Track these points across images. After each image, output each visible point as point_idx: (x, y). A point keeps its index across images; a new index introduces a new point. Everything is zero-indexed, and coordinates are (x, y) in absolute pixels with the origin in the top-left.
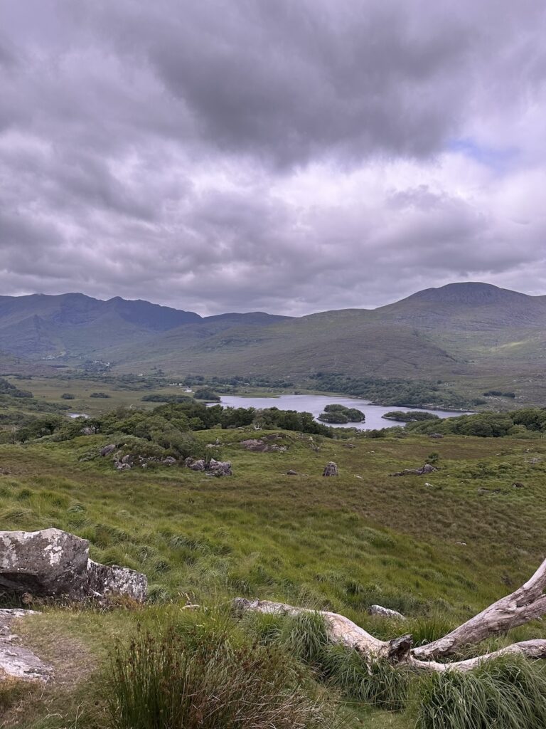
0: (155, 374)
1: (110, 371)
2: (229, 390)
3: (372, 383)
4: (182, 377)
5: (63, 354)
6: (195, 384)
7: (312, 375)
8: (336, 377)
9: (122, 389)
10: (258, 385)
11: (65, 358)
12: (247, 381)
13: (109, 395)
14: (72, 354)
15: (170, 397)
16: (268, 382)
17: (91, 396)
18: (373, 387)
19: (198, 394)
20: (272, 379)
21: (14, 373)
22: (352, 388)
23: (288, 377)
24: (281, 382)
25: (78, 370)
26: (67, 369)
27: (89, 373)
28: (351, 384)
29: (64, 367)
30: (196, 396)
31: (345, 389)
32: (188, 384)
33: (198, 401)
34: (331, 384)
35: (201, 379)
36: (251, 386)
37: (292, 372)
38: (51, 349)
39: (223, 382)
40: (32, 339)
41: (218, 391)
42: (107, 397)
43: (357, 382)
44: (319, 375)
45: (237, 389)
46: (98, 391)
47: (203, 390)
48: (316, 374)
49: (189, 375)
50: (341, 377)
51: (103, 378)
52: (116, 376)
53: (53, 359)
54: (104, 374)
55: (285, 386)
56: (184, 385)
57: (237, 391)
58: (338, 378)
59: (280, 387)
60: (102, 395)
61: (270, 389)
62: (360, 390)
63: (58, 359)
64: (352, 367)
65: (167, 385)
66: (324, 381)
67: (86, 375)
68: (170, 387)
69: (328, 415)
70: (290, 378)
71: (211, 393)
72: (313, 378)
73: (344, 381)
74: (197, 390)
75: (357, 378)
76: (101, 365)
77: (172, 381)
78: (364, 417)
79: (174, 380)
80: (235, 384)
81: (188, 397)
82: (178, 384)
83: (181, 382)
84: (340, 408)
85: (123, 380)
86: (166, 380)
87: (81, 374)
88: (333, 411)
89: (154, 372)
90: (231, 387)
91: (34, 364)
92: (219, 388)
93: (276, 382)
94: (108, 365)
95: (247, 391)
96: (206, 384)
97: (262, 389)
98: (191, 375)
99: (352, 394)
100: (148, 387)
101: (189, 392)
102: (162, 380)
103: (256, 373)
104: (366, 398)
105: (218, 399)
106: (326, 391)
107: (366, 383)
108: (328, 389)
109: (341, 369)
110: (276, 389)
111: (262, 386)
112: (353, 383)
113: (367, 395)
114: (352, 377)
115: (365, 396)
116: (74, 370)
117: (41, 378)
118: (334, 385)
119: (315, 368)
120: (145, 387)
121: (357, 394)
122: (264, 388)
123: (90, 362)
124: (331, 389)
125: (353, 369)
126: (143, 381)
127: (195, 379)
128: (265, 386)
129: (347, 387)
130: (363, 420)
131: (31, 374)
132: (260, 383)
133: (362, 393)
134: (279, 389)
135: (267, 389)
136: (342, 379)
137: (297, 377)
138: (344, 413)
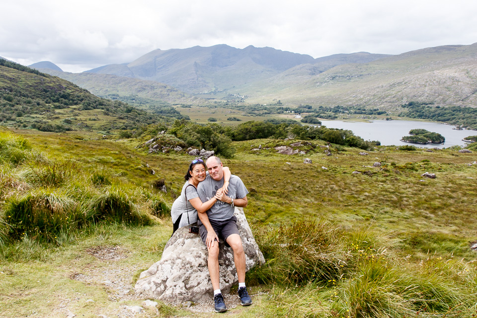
0: (276, 104)
1: (244, 102)
2: (330, 116)
3: (460, 111)
4: (295, 107)
5: (213, 89)
6: (304, 112)
7: (403, 104)
8: (426, 106)
9: (250, 115)
10: (355, 113)
11: (215, 93)
12: (347, 110)
13: (240, 119)
14: (219, 90)
15: (282, 121)
16: (365, 110)
17: (228, 120)
18: (461, 115)
19: (305, 120)
20: (368, 108)
21: (181, 103)
22: (439, 115)
23: (382, 106)
24: (375, 110)
25: (222, 101)
26: (215, 100)
27: (230, 103)
28: (439, 111)
29: (213, 99)
30: (302, 121)
31: (433, 116)
32: (297, 112)
33: (304, 125)
34: (420, 112)
35: (310, 108)
36: (350, 113)
37: (386, 102)
38: (205, 86)
39: (327, 110)
40: (193, 79)
41: (321, 117)
42: (238, 120)
43: (445, 110)
44: (411, 104)
45: (337, 116)
46: (232, 116)
47: (309, 116)
48: (407, 103)
49: (301, 105)
50: (430, 106)
51: (238, 107)
52: (248, 105)
53: (207, 94)
54: (239, 104)
55: (379, 114)
56: (295, 112)
57: (336, 117)
58: (428, 107)
59: (375, 114)
60: (235, 119)
61: (365, 116)
62: (447, 117)
63: (210, 93)
64: (442, 97)
65: (283, 112)
66: (414, 109)
67: (227, 104)
68: (285, 114)
69: (410, 137)
70: (384, 107)
71: (314, 118)
72: (404, 107)
73: (433, 109)
74: (304, 116)
75: (447, 107)
76: (238, 97)
77: (287, 109)
78: (444, 140)
79: (289, 108)
80: (337, 112)
81: (295, 121)
82: (291, 112)
83: (293, 110)
84: (423, 132)
85: (252, 108)
86: (283, 108)
87: (224, 104)
88: (416, 134)
89: (275, 102)
90: (332, 114)
91: (193, 97)
92: (322, 115)
93: (371, 111)
94: (243, 97)
95: (345, 117)
96: (313, 112)
97: (358, 115)
98: (303, 105)
99: (440, 121)
100: (268, 114)
101: (298, 118)
102: (280, 109)
103: (355, 103)
104: (452, 124)
105: (320, 123)
106: (415, 117)
107: (454, 111)
108: (418, 116)
109: (432, 99)
110: (370, 116)
111: (359, 113)
112: (441, 111)
113: (454, 121)
114: (441, 106)
115: (451, 122)
116: (220, 101)
117: (198, 107)
118: (423, 113)
119: (408, 97)
120: (266, 113)
121: (444, 121)
122: (360, 115)
123: (231, 95)
124: (420, 116)
125: (443, 99)
126: (265, 109)
127: (305, 108)
128: (361, 113)
129: (436, 115)
130: (444, 142)
131: (191, 103)
132: (357, 111)
133: (448, 120)
134: (373, 116)
135: (362, 116)
136: (431, 108)
137: (390, 106)
138: (425, 136)
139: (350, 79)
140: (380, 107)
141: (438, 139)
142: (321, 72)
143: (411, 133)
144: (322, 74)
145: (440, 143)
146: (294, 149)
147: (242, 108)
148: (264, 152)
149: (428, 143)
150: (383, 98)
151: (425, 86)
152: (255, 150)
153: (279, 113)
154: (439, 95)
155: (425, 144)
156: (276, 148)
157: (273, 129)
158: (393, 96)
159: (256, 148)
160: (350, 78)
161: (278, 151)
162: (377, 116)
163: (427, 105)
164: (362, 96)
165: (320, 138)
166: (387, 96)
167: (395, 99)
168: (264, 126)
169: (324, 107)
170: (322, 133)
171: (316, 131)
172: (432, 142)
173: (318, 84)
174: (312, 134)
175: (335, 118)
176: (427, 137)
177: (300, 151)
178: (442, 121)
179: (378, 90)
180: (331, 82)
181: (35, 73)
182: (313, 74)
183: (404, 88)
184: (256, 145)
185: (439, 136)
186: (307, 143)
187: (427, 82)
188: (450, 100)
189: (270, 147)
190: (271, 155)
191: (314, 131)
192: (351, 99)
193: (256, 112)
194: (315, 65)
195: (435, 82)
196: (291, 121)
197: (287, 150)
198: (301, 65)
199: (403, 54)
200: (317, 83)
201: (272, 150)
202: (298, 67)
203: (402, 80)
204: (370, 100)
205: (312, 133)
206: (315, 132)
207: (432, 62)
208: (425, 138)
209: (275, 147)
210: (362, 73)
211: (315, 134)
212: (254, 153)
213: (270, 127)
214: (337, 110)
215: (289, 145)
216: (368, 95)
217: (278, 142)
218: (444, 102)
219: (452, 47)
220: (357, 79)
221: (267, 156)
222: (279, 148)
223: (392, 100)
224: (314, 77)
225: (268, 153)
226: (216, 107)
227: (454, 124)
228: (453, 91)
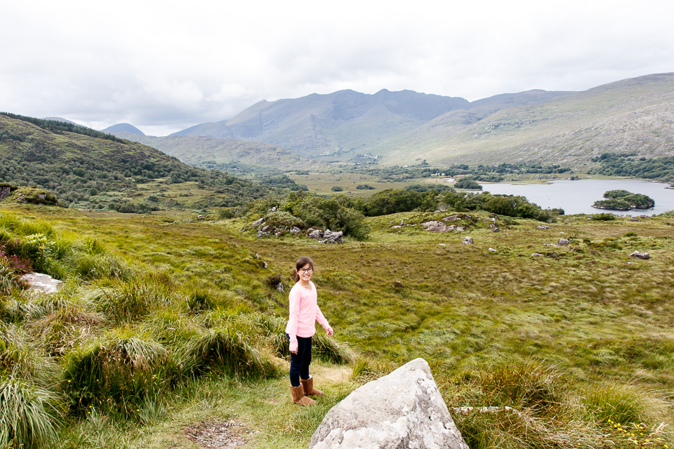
0: (420, 165)
1: (377, 164)
2: (493, 178)
4: (446, 167)
5: (337, 149)
6: (458, 174)
7: (594, 157)
8: (626, 158)
9: (386, 181)
10: (528, 172)
11: (339, 154)
12: (516, 168)
13: (373, 186)
14: (344, 149)
15: (429, 187)
16: (541, 168)
17: (358, 188)
19: (459, 184)
20: (544, 165)
21: (295, 169)
22: (645, 170)
23: (565, 161)
24: (555, 167)
25: (349, 164)
26: (339, 163)
27: (359, 166)
28: (645, 165)
29: (338, 162)
30: (456, 186)
31: (637, 172)
32: (449, 174)
33: (459, 191)
34: (617, 167)
35: (466, 168)
36: (521, 172)
37: (570, 155)
38: (326, 145)
39: (489, 169)
40: (310, 137)
41: (481, 180)
42: (371, 188)
43: (654, 162)
44: (604, 157)
45: (503, 177)
46: (363, 183)
47: (465, 179)
48: (599, 156)
49: (453, 164)
50: (632, 158)
51: (370, 171)
52: (383, 168)
53: (329, 155)
54: (371, 168)
55: (561, 172)
56: (447, 175)
57: (502, 179)
58: (629, 160)
59: (555, 172)
60: (367, 187)
61: (542, 175)
62: (657, 172)
63: (333, 155)
64: (648, 145)
65: (430, 176)
66: (610, 163)
67: (355, 168)
68: (433, 177)
69: (605, 202)
70: (567, 162)
71: (472, 181)
72: (596, 161)
73: (636, 163)
74: (459, 179)
75: (656, 158)
76: (369, 158)
77: (434, 172)
78: (653, 203)
79: (437, 170)
80: (502, 172)
81: (447, 187)
82: (441, 174)
83: (444, 172)
84: (623, 194)
85: (388, 172)
86: (429, 170)
87: (351, 168)
88: (614, 197)
89: (419, 162)
90: (497, 175)
91: (311, 161)
92: (483, 176)
93: (550, 168)
94: (376, 158)
95: (514, 179)
96: (470, 173)
97: (532, 175)
98: (456, 164)
99: (646, 178)
100: (410, 178)
101: (451, 182)
102: (425, 171)
103: (527, 159)
104: (663, 182)
105: (480, 188)
106: (611, 175)
107: (666, 163)
108: (615, 173)
109: (633, 148)
110: (549, 175)
111: (533, 173)
112: (647, 164)
113: (666, 177)
114: (647, 157)
115: (662, 179)
116: (345, 164)
117: (317, 174)
118: (622, 168)
119: (600, 148)
120: (407, 178)
121: (652, 177)
122: (534, 174)
123: (361, 156)
124: (618, 173)
125: (650, 148)
126: (406, 172)
127: (459, 168)
128: (536, 172)
129: (640, 170)
130: (653, 206)
131: (308, 169)
132: (531, 169)
133: (658, 176)
134: (553, 174)
135: (538, 175)
136: (633, 160)
137: (576, 161)
138: (625, 200)
139: (519, 127)
140: (561, 163)
141: (646, 203)
142: (479, 119)
143: (606, 195)
144: (481, 121)
145: (648, 208)
146: (448, 224)
147: (374, 173)
148: (408, 230)
149: (631, 209)
150: (566, 151)
151: (624, 131)
152: (396, 227)
153: (425, 177)
154: (644, 143)
155: (627, 210)
156: (424, 224)
157: (419, 198)
158: (579, 147)
159: (397, 224)
160: (519, 125)
161: (427, 228)
162: (558, 174)
163: (627, 156)
164: (536, 150)
165: (481, 208)
166: (571, 148)
167: (582, 151)
168: (406, 196)
169: (485, 166)
170: (484, 201)
171: (477, 199)
172: (637, 208)
173: (476, 135)
174: (470, 204)
175: (500, 180)
176: (629, 200)
177: (455, 227)
178: (650, 178)
179: (558, 140)
180: (493, 132)
181: (110, 139)
182: (469, 123)
183: (595, 136)
184: (397, 221)
185: (646, 198)
186: (465, 216)
187: (626, 126)
188: (660, 149)
189: (416, 222)
190: (418, 234)
191: (474, 199)
192: (521, 153)
193: (394, 176)
194: (470, 111)
195: (637, 125)
196: (441, 186)
197: (439, 226)
198: (452, 112)
199: (591, 90)
200: (474, 134)
201: (417, 226)
202: (448, 114)
203: (591, 125)
204: (547, 154)
205: (471, 202)
206: (475, 201)
207: (632, 99)
208: (627, 202)
209: (422, 222)
210: (535, 119)
211: (475, 203)
212: (395, 231)
213: (414, 196)
214: (503, 169)
215: (440, 220)
216: (545, 147)
217: (426, 215)
218: (652, 152)
219: (660, 77)
220: (529, 127)
221: (412, 234)
222: (427, 224)
223: (578, 153)
224: (470, 126)
225: (414, 231)
226: (341, 172)
227: (667, 181)
228: (664, 136)
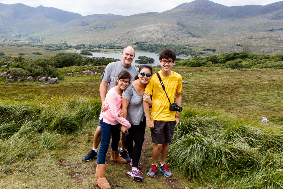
0: (63, 44)
1: (41, 42)
2: (96, 50)
3: (159, 46)
4: (75, 45)
5: (18, 34)
6: (81, 48)
7: (133, 43)
8: (144, 44)
9: (47, 50)
10: (110, 48)
11: (19, 36)
12: (105, 46)
13: (41, 53)
14: (22, 34)
15: (69, 54)
16: (114, 47)
17: (33, 54)
18: (160, 48)
19: (82, 53)
20: (116, 45)
22: (150, 48)
23: (123, 44)
24: (120, 47)
25: (26, 42)
27: (32, 43)
28: (150, 47)
29: (19, 40)
30: (81, 54)
31: (148, 49)
32: (77, 48)
33: (82, 56)
34: (142, 47)
35: (84, 45)
36: (107, 48)
37: (125, 42)
38: (11, 31)
39: (94, 47)
42: (40, 54)
43: (153, 46)
44: (137, 43)
45: (100, 50)
46: (36, 51)
47: (85, 51)
48: (135, 43)
49: (78, 44)
51: (38, 46)
52: (44, 44)
53: (13, 37)
54: (39, 44)
55: (122, 48)
56: (76, 48)
58: (145, 44)
59: (120, 49)
60: (38, 53)
61: (115, 50)
62: (154, 49)
63: (16, 37)
64: (151, 39)
65: (68, 49)
66: (139, 46)
67: (30, 44)
68: (70, 50)
69: (139, 60)
71: (88, 52)
72: (134, 45)
73: (147, 46)
74: (82, 50)
75: (153, 44)
76: (37, 39)
77: (70, 47)
78: (154, 61)
79: (72, 46)
80: (99, 48)
81: (77, 54)
82: (73, 48)
83: (75, 47)
84: (144, 57)
85: (48, 46)
86: (68, 46)
87: (28, 44)
88: (142, 59)
89: (62, 42)
90: (98, 49)
91: (3, 39)
92: (92, 50)
93: (118, 47)
94: (40, 39)
95: (105, 51)
96: (86, 48)
97: (111, 50)
98: (79, 44)
99: (151, 51)
100: (59, 49)
101: (78, 52)
102: (66, 46)
103: (109, 43)
104: (156, 53)
105: (91, 55)
106: (139, 50)
107: (157, 46)
108: (141, 49)
109: (146, 40)
110: (118, 50)
111: (112, 48)
112: (151, 46)
113: (157, 51)
114: (151, 44)
115: (156, 52)
116: (24, 42)
117: (8, 46)
118: (143, 47)
119: (135, 39)
121: (153, 51)
122: (112, 49)
123: (32, 38)
124: (142, 49)
125: (151, 40)
126: (57, 47)
127: (81, 46)
128: (113, 48)
129: (149, 48)
130: (154, 62)
131: (3, 44)
132: (111, 47)
133: (154, 51)
134: (119, 49)
135: (114, 50)
136: (146, 45)
137: (127, 44)
138: (146, 60)
139: (105, 29)
141: (152, 61)
142: (88, 24)
143: (139, 58)
144: (89, 25)
145: (152, 63)
146: (94, 71)
147: (40, 46)
150: (123, 40)
151: (143, 34)
153: (66, 49)
154: (149, 38)
155: (146, 63)
158: (128, 39)
159: (70, 72)
161: (84, 73)
164: (112, 39)
166: (125, 39)
169: (92, 45)
172: (149, 63)
173: (87, 31)
174: (98, 62)
176: (147, 60)
177: (98, 73)
178: (152, 51)
179: (120, 35)
180: (94, 30)
182: (83, 26)
183: (133, 35)
185: (152, 59)
186: (101, 68)
187: (143, 31)
188: (155, 41)
189: (79, 71)
191: (99, 60)
192: (106, 40)
193: (51, 48)
194: (84, 20)
195: (147, 31)
196: (74, 54)
197: (90, 72)
198: (76, 20)
199: (131, 16)
201: (80, 73)
202: (74, 21)
203: (132, 30)
204: (117, 41)
207: (145, 21)
208: (146, 61)
209: (82, 71)
210: (111, 26)
212: (69, 75)
214: (99, 47)
216: (116, 38)
218: (152, 42)
219: (153, 13)
220: (108, 29)
222: (84, 71)
223: (128, 41)
226: (22, 46)
227: (157, 53)
228: (156, 36)
